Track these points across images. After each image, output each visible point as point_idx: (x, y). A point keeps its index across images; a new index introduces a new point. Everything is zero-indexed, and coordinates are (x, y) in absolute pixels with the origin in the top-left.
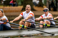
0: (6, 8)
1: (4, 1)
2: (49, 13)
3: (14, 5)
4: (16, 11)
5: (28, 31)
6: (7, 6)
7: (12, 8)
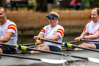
1: (60, 1)
4: (81, 19)
7: (74, 13)
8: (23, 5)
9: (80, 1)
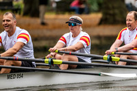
2: (81, 29)
5: (8, 78)
8: (6, 7)
9: (84, 2)
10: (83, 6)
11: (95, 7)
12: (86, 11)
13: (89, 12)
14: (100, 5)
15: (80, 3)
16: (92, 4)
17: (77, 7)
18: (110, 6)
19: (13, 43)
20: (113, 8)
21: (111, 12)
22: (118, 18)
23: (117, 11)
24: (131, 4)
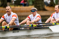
0: (17, 8)
3: (25, 5)
5: (13, 32)
6: (18, 6)
9: (26, 1)
10: (26, 3)
11: (31, 3)
12: (27, 5)
13: (28, 5)
14: (33, 2)
15: (24, 2)
16: (30, 2)
17: (23, 3)
18: (38, 3)
19: (10, 19)
20: (39, 4)
21: (38, 5)
22: (41, 8)
23: (40, 5)
24: (46, 2)
